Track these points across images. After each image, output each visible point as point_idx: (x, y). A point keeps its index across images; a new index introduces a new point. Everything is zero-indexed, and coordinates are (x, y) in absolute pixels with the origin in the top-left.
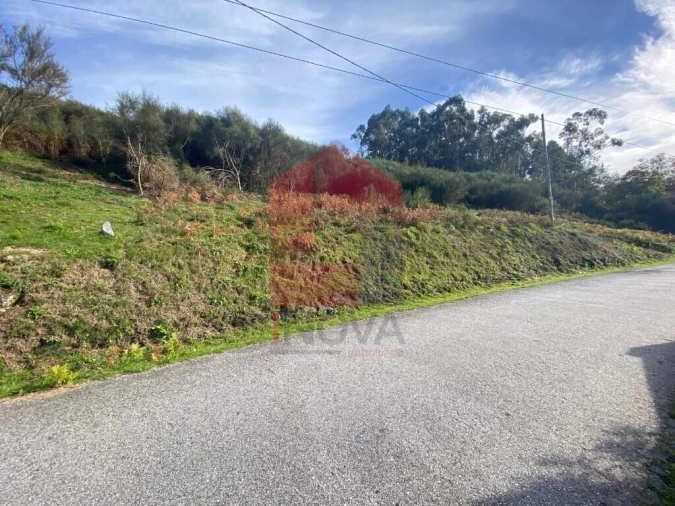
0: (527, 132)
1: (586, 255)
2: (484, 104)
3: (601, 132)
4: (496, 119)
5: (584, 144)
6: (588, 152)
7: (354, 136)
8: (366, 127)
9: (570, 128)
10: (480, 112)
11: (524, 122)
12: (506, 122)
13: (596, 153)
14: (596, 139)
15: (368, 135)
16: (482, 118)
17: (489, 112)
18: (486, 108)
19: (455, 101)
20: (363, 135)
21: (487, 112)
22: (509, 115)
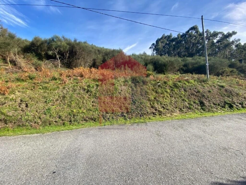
0: (231, 39)
2: (208, 29)
4: (215, 35)
7: (151, 48)
8: (155, 44)
10: (206, 32)
11: (229, 35)
12: (220, 36)
15: (156, 47)
16: (207, 34)
17: (211, 32)
18: (209, 30)
19: (194, 28)
20: (154, 47)
21: (210, 31)
22: (222, 32)
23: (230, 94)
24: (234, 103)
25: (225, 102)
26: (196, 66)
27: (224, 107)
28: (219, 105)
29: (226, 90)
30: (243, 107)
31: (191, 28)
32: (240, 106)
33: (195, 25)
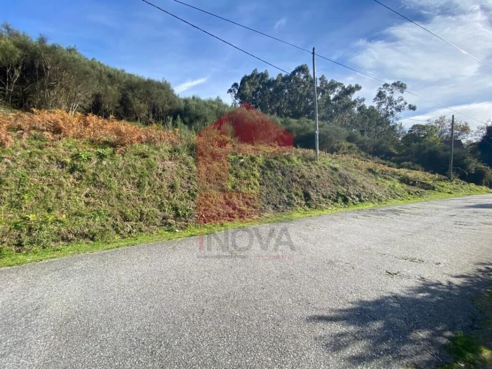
0: (354, 97)
3: (402, 100)
4: (333, 86)
5: (389, 107)
6: (392, 113)
7: (230, 91)
8: (239, 85)
9: (380, 95)
10: (320, 79)
11: (350, 91)
12: (339, 89)
13: (397, 114)
14: (398, 104)
15: (240, 91)
16: (322, 83)
17: (327, 80)
18: (325, 76)
19: (302, 69)
20: (237, 91)
21: (326, 79)
22: (341, 84)
23: (344, 181)
24: (350, 195)
25: (338, 193)
26: (303, 134)
27: (336, 201)
28: (330, 198)
29: (340, 175)
30: (361, 201)
31: (299, 67)
32: (357, 199)
33: (304, 64)
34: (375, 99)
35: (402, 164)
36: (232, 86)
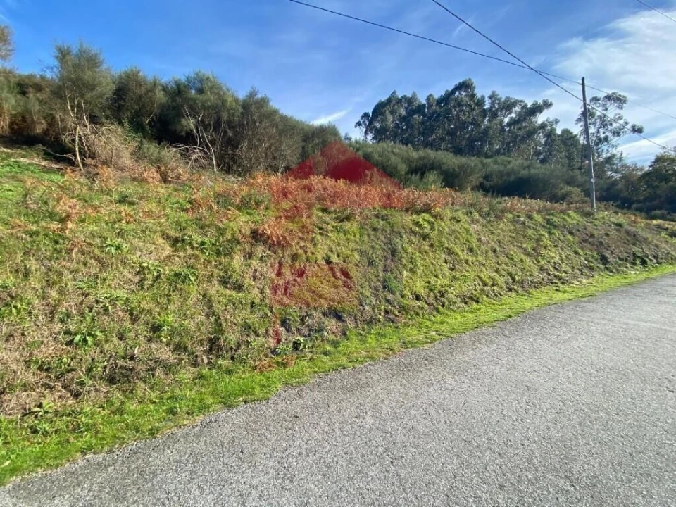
0: (540, 119)
1: (637, 250)
3: (620, 118)
4: (508, 106)
5: (602, 131)
6: (606, 139)
7: (359, 124)
8: (371, 115)
9: (586, 115)
10: (490, 97)
11: (536, 109)
12: (518, 109)
13: (614, 140)
14: (615, 125)
16: (493, 103)
17: (501, 98)
18: (497, 93)
19: (465, 86)
20: (367, 123)
21: (499, 97)
22: (522, 101)
31: (460, 84)
33: (467, 78)
34: (579, 120)
35: (653, 213)
36: (362, 118)
